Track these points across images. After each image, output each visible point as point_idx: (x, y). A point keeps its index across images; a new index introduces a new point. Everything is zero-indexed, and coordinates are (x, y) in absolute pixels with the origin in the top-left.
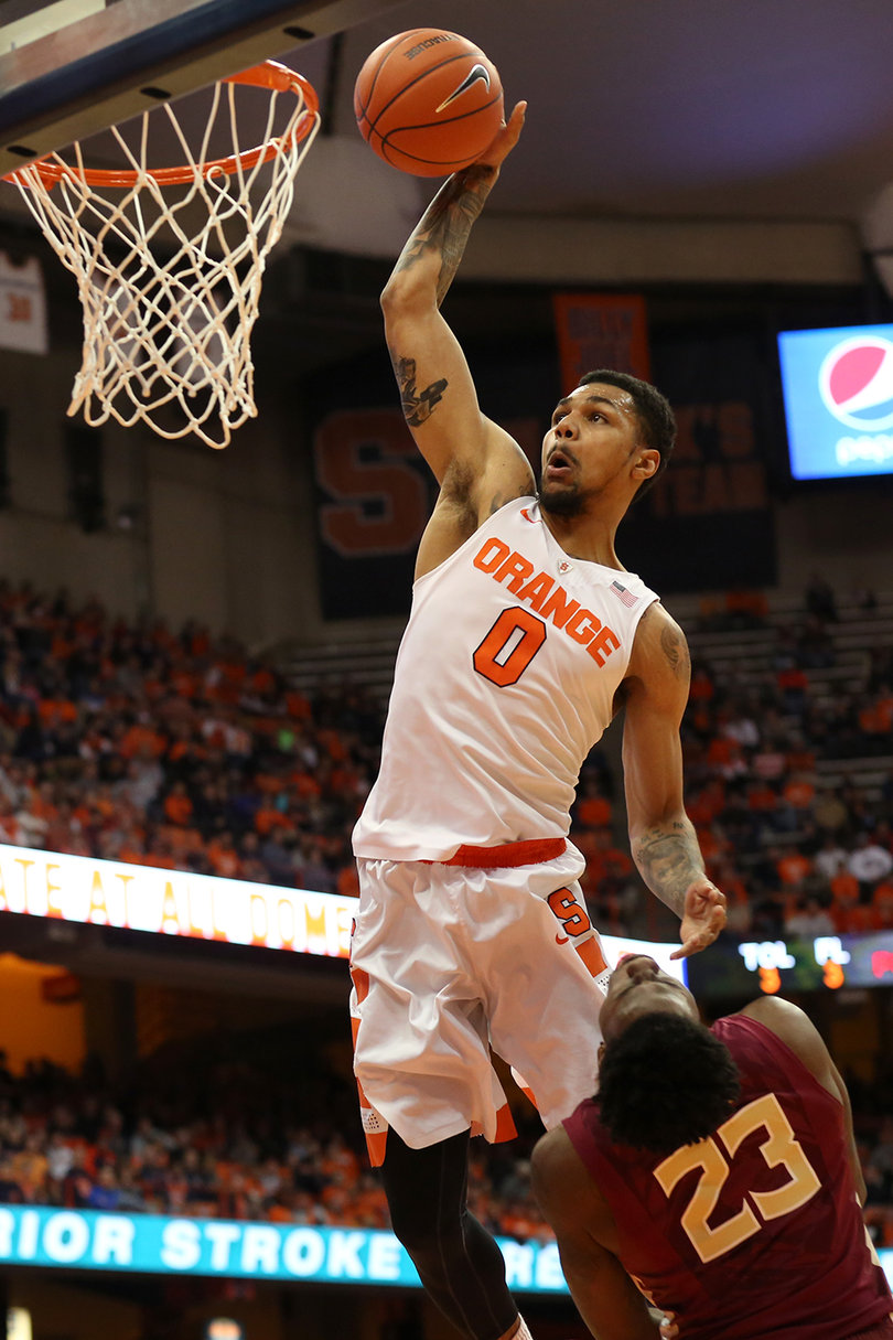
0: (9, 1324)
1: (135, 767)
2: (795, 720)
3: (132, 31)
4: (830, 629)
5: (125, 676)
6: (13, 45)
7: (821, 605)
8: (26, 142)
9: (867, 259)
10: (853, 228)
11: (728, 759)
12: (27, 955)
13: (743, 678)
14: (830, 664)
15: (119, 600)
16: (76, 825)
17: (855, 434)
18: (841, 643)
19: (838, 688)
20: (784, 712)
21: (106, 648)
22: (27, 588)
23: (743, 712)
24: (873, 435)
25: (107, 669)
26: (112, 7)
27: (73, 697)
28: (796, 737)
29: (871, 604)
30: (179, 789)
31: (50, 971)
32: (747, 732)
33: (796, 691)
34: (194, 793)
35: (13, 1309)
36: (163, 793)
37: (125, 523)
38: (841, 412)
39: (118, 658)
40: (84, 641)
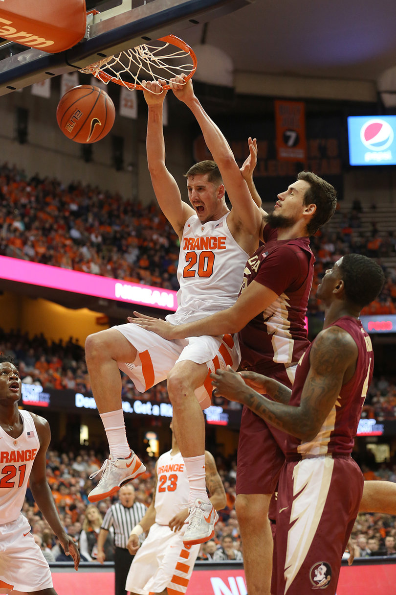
0: (81, 430)
1: (130, 249)
2: (346, 244)
3: (140, 18)
4: (360, 215)
5: (127, 219)
6: (101, 20)
7: (357, 207)
8: (103, 52)
9: (379, 94)
10: (374, 83)
11: (324, 256)
12: (92, 309)
13: (330, 230)
14: (359, 226)
15: (126, 194)
16: (109, 267)
17: (372, 151)
18: (363, 220)
19: (361, 235)
20: (343, 241)
21: (122, 209)
22: (97, 188)
23: (330, 241)
24: (377, 152)
25: (122, 216)
26: (133, 10)
27: (110, 224)
28: (347, 250)
29: (374, 207)
30: (145, 257)
31: (99, 315)
32: (330, 248)
33: (347, 235)
34: (150, 258)
35: (82, 425)
36: (139, 258)
37: (130, 168)
38: (367, 144)
39: (126, 212)
40: (115, 207)
